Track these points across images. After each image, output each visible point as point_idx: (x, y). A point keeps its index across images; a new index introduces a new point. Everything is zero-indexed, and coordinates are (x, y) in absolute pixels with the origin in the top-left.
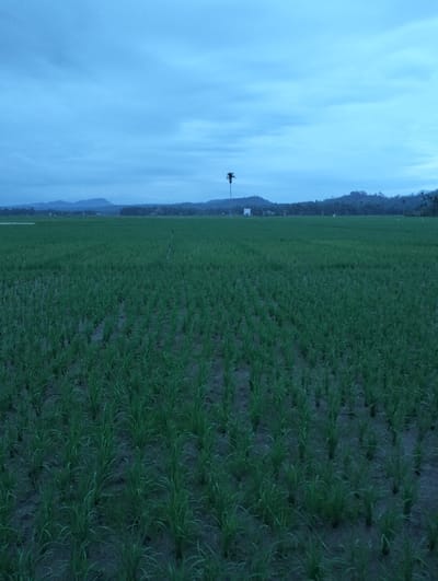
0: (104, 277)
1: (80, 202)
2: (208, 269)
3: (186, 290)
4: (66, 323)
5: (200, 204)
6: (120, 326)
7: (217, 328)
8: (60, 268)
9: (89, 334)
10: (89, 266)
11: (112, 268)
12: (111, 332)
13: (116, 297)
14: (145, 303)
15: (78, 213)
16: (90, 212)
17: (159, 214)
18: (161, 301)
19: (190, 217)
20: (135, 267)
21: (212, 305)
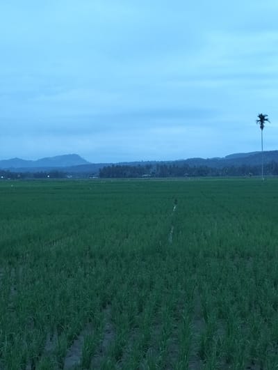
0: (80, 270)
1: (42, 160)
2: (233, 258)
3: (201, 290)
4: (29, 339)
5: (215, 160)
6: (105, 344)
7: (253, 352)
8: (17, 255)
9: (61, 356)
10: (59, 253)
11: (91, 257)
12: (92, 355)
13: (98, 300)
14: (141, 310)
15: (40, 175)
16: (57, 174)
17: (153, 175)
18: (164, 308)
19: (200, 179)
20: (123, 255)
21: (243, 316)
